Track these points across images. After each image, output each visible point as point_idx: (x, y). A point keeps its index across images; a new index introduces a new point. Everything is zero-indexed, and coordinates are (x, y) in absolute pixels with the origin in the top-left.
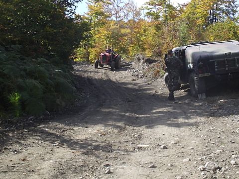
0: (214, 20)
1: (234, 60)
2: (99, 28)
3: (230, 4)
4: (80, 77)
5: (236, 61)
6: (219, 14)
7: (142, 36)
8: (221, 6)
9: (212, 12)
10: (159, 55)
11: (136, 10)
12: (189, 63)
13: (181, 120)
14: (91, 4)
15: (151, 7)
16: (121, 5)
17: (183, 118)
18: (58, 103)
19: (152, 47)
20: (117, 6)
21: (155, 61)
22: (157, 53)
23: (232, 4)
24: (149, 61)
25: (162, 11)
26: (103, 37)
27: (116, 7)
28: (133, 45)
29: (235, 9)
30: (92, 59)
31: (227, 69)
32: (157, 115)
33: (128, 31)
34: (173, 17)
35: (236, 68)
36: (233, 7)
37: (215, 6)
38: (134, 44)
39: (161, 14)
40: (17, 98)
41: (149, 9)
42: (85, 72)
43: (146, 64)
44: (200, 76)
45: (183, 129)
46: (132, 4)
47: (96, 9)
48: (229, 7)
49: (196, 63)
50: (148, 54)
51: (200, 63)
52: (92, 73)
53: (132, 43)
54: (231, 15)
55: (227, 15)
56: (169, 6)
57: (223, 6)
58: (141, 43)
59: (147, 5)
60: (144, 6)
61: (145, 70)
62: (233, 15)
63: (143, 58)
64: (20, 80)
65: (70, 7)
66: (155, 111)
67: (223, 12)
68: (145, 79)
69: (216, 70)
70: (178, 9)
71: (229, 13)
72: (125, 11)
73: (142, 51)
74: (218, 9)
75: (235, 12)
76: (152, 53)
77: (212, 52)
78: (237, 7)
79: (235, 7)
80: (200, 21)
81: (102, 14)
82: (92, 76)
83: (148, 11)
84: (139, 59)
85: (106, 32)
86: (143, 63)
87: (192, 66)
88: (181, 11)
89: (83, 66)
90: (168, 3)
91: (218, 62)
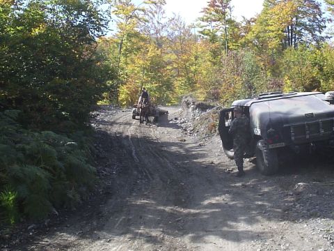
0: (293, 40)
1: (318, 124)
2: (133, 56)
3: (315, 17)
4: (105, 134)
5: (321, 125)
6: (300, 31)
7: (192, 65)
8: (303, 20)
9: (290, 28)
10: (215, 98)
11: (184, 27)
12: (255, 127)
13: (242, 226)
14: (122, 21)
15: (205, 23)
16: (163, 21)
17: (245, 220)
18: (70, 196)
19: (205, 85)
20: (158, 23)
21: (210, 107)
22: (213, 95)
23: (318, 17)
24: (202, 107)
25: (221, 29)
26: (138, 69)
27: (156, 24)
28: (180, 78)
29: (322, 24)
30: (122, 100)
31: (308, 137)
32: (209, 211)
33: (174, 57)
34: (236, 37)
35: (321, 135)
36: (319, 21)
37: (294, 19)
38: (181, 76)
39: (219, 34)
40: (11, 198)
41: (202, 27)
42: (112, 124)
43: (197, 111)
44: (270, 147)
45: (243, 245)
46: (178, 20)
47: (128, 28)
48: (314, 21)
49: (265, 129)
50: (201, 97)
51: (271, 129)
52: (122, 127)
53: (178, 76)
54: (317, 33)
55: (312, 33)
56: (230, 22)
57: (305, 20)
58: (191, 75)
59: (199, 22)
60: (195, 23)
61: (196, 122)
62: (320, 32)
63: (194, 103)
64: (16, 167)
65: (89, 43)
66: (206, 202)
67: (306, 29)
68: (195, 137)
69: (293, 138)
70: (243, 25)
71: (314, 30)
72: (169, 29)
73: (192, 91)
74: (298, 24)
75: (321, 28)
76: (206, 95)
77: (287, 114)
78: (325, 22)
79: (323, 21)
80: (274, 43)
81: (136, 35)
82: (121, 131)
83: (201, 30)
84: (188, 104)
85: (141, 62)
86: (194, 109)
87: (259, 132)
88: (248, 30)
89: (110, 112)
90: (229, 17)
91: (295, 127)
